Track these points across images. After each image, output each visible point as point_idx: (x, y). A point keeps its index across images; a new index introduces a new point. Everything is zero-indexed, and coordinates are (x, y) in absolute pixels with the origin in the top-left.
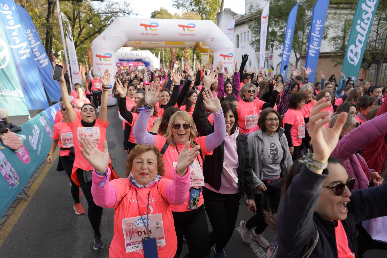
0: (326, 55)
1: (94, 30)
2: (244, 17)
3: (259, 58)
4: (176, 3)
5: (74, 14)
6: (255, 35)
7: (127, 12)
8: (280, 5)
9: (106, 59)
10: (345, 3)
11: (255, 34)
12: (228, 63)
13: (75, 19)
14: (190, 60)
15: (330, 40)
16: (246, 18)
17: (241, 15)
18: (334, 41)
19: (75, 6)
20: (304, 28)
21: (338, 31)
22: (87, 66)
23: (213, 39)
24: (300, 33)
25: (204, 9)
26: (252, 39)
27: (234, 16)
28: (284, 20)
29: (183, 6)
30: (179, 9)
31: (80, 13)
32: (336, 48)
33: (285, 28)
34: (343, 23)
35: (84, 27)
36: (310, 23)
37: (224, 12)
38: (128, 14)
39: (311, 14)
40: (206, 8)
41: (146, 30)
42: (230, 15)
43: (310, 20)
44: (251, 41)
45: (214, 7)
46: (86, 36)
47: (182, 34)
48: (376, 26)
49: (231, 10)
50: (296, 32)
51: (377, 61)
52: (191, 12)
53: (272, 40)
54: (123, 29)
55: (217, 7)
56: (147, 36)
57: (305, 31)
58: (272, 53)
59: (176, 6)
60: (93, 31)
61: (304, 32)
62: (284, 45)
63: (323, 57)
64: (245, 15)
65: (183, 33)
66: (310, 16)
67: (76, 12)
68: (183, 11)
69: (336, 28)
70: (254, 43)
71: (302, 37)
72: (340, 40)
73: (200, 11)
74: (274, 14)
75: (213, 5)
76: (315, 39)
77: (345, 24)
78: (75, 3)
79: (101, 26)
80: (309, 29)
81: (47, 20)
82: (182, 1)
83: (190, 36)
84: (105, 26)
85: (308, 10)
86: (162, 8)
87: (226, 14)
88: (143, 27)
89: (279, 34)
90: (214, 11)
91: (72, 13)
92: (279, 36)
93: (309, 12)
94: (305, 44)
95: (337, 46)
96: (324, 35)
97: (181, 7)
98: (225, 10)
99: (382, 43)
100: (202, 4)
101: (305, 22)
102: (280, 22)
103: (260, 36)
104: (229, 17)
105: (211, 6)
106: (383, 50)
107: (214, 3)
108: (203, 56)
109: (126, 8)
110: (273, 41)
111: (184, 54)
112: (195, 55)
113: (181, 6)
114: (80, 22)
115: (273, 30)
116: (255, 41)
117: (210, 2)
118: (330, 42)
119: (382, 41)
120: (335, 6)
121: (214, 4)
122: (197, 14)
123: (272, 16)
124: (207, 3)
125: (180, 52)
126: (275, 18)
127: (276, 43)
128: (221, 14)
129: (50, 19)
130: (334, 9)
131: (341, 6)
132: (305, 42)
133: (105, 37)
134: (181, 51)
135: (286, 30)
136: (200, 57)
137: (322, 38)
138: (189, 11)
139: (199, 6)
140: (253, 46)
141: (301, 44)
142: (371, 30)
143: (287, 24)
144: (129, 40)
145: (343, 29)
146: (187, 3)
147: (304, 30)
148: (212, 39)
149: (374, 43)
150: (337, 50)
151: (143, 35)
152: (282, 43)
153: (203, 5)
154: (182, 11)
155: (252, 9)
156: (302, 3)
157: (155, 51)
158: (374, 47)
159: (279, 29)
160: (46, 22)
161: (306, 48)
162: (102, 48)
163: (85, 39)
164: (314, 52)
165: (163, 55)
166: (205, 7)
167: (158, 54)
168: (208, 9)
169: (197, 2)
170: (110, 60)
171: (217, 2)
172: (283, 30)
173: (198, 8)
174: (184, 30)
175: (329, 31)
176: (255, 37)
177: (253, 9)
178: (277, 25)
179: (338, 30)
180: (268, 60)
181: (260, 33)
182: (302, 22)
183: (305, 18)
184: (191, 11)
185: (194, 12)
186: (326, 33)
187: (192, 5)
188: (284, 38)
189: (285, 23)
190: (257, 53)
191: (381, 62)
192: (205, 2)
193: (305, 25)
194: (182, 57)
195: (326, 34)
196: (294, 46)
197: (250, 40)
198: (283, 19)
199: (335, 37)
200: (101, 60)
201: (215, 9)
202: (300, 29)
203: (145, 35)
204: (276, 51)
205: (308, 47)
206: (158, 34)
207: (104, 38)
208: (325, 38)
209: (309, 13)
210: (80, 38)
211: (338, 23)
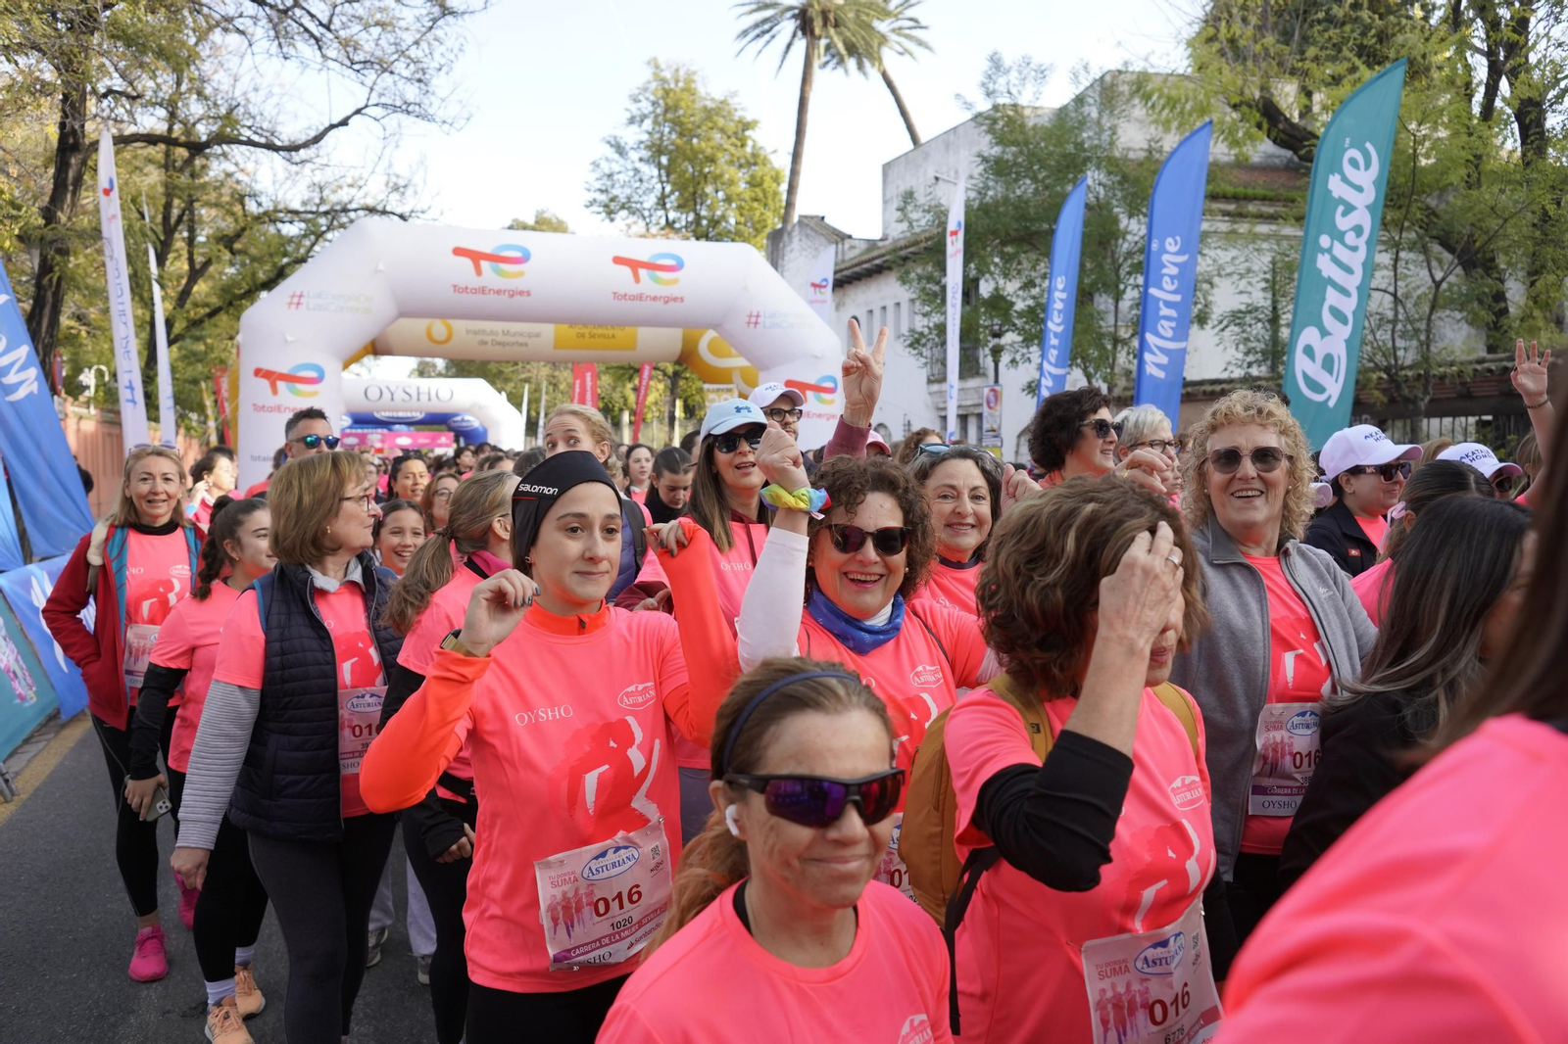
0: (1209, 388)
1: (254, 274)
2: (879, 248)
3: (945, 409)
4: (603, 198)
5: (168, 206)
6: (927, 309)
7: (398, 211)
8: (1018, 192)
9: (300, 386)
10: (1264, 199)
11: (924, 303)
12: (820, 416)
13: (169, 230)
14: (655, 423)
15: (1221, 322)
16: (888, 249)
17: (868, 240)
18: (1237, 329)
19: (176, 174)
20: (1119, 280)
21: (1249, 289)
22: (212, 424)
23: (758, 316)
24: (1103, 302)
25: (715, 222)
26: (912, 321)
27: (837, 243)
28: (1040, 254)
29: (629, 209)
30: (612, 220)
31: (196, 205)
32: (1247, 354)
33: (1046, 284)
34: (1267, 258)
35: (208, 263)
36: (1140, 263)
37: (797, 228)
38: (402, 217)
39: (1144, 231)
40: (724, 217)
41: (479, 272)
42: (823, 240)
43: (1141, 251)
44: (912, 331)
45: (758, 213)
46: (215, 301)
47: (629, 293)
48: (1385, 273)
49: (826, 220)
50: (1084, 296)
51: (1407, 400)
52: (663, 232)
53: (996, 328)
54: (381, 267)
55: (769, 214)
56: (479, 299)
57: (1124, 291)
58: (996, 381)
59: (601, 209)
60: (248, 279)
61: (1118, 297)
62: (1042, 345)
63: (1200, 397)
64: (881, 240)
65: (634, 289)
66: (1136, 238)
67: (176, 202)
68: (629, 226)
69: (1242, 276)
70: (924, 341)
71: (1111, 320)
72: (1260, 325)
73: (700, 229)
74: (998, 226)
75: (752, 209)
76: (1165, 311)
77: (1273, 263)
78: (174, 167)
79: (285, 260)
80: (1137, 286)
81: (49, 215)
82: (628, 191)
83: (659, 304)
84: (303, 260)
85: (1130, 216)
86: (543, 212)
87: (807, 236)
88: (466, 263)
89: (1020, 306)
90: (756, 230)
91: (163, 201)
92: (1020, 314)
93: (1134, 221)
94: (1126, 344)
95: (1253, 345)
96: (1199, 306)
97: (624, 213)
98: (800, 222)
99: (1417, 331)
100: (709, 202)
101: (1121, 260)
102: (1026, 264)
103: (944, 313)
104: (816, 249)
105: (745, 212)
106: (1426, 359)
107: (755, 199)
108: (711, 396)
109: (395, 196)
110: (998, 335)
111: (632, 398)
112: (679, 403)
113: (623, 207)
114: (191, 241)
115: (997, 289)
116: (926, 331)
117: (738, 195)
118: (1223, 330)
119: (1418, 325)
120: (1231, 207)
121: (755, 204)
122: (688, 239)
123: (992, 237)
124: (728, 200)
125: (614, 388)
126: (1004, 243)
127: (1010, 337)
128: (786, 237)
129: (59, 214)
130: (1227, 218)
131: (1252, 208)
132: (1127, 336)
133: (301, 296)
134: (619, 389)
135: (1050, 286)
136: (702, 407)
137: (1192, 322)
138: (654, 230)
139: (695, 211)
140: (921, 354)
141: (1109, 347)
142: (1373, 286)
143: (1051, 269)
144: (403, 314)
145: (1267, 281)
146: (645, 198)
147: (1117, 286)
148: (750, 316)
149: (1389, 333)
150: (1251, 358)
151: (464, 294)
152: (1036, 342)
153: (710, 208)
154: (625, 228)
155: (909, 208)
156: (1104, 186)
157: (510, 386)
158: (1392, 351)
159: (1020, 289)
160: (41, 221)
161: (1131, 356)
162: (286, 341)
163: (207, 310)
164: (1164, 360)
165: (543, 403)
166: (719, 213)
167: (522, 396)
168: (732, 221)
169: (687, 195)
170: (316, 393)
171: (770, 198)
172: (1035, 291)
173: (691, 217)
174: (637, 279)
175: (1215, 291)
176: (925, 315)
177: (916, 206)
178: (1015, 273)
179: (1250, 283)
180: (980, 416)
181: (944, 301)
182: (1109, 260)
183: (1120, 241)
184: (662, 229)
185: (678, 231)
186: (1205, 299)
187: (668, 206)
188: (1043, 321)
189: (1042, 265)
190: (935, 387)
191: (1423, 405)
192: (721, 195)
193: (1122, 273)
194: (621, 410)
195: (1206, 306)
196: (1083, 351)
197: (905, 330)
198: (1034, 247)
199: (1240, 312)
200: (275, 391)
201: (759, 222)
202: (1104, 285)
203: (471, 297)
204: (1012, 370)
205: (1139, 356)
206: (528, 293)
207: (297, 301)
208: (1202, 320)
209: (1134, 228)
210: (188, 306)
211: (1247, 261)
